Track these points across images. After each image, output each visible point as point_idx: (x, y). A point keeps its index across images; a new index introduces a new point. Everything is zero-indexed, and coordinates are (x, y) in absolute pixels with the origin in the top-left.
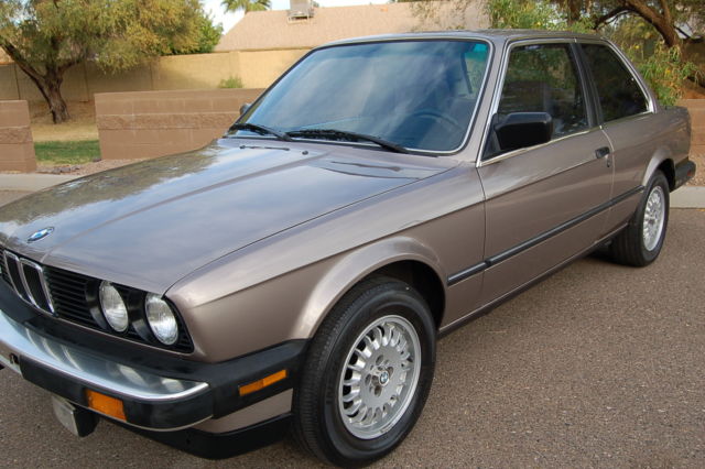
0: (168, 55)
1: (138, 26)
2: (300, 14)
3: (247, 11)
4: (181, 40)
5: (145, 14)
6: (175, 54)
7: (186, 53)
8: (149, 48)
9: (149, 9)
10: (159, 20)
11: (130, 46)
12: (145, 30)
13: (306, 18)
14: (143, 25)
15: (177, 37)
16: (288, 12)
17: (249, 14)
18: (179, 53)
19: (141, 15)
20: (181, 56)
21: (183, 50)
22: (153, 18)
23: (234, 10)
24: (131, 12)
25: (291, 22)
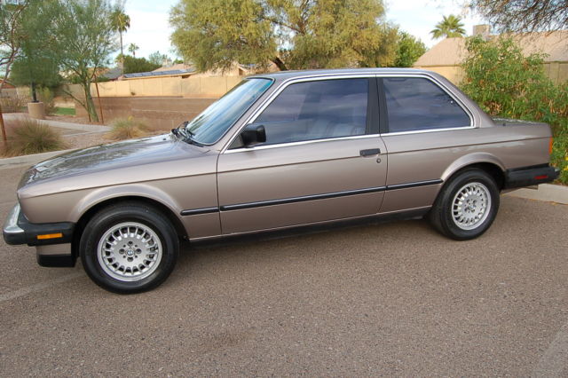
1: (350, 50)
3: (448, 37)
4: (383, 59)
9: (359, 39)
10: (365, 46)
12: (355, 53)
14: (354, 49)
15: (380, 57)
19: (354, 43)
22: (361, 45)
23: (438, 37)
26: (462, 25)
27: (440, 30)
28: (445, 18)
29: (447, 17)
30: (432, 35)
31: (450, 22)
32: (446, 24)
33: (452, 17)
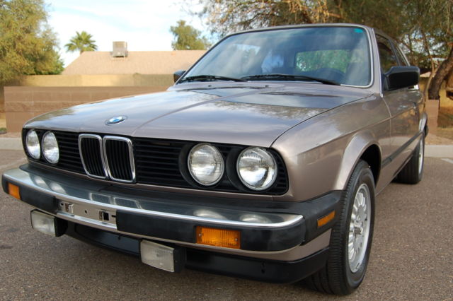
0: (32, 74)
1: (14, 54)
2: (119, 54)
3: (82, 51)
4: (43, 66)
5: (20, 46)
6: (37, 74)
7: (46, 74)
8: (21, 69)
9: (22, 43)
10: (30, 50)
11: (9, 66)
12: (18, 57)
13: (123, 57)
14: (18, 53)
15: (39, 64)
16: (111, 53)
17: (84, 53)
18: (41, 74)
19: (17, 46)
20: (41, 76)
21: (43, 72)
22: (25, 49)
23: (73, 51)
24: (11, 44)
25: (113, 59)
26: (94, 41)
27: (75, 44)
28: (78, 34)
29: (80, 33)
30: (67, 48)
31: (83, 38)
32: (79, 39)
33: (84, 33)
